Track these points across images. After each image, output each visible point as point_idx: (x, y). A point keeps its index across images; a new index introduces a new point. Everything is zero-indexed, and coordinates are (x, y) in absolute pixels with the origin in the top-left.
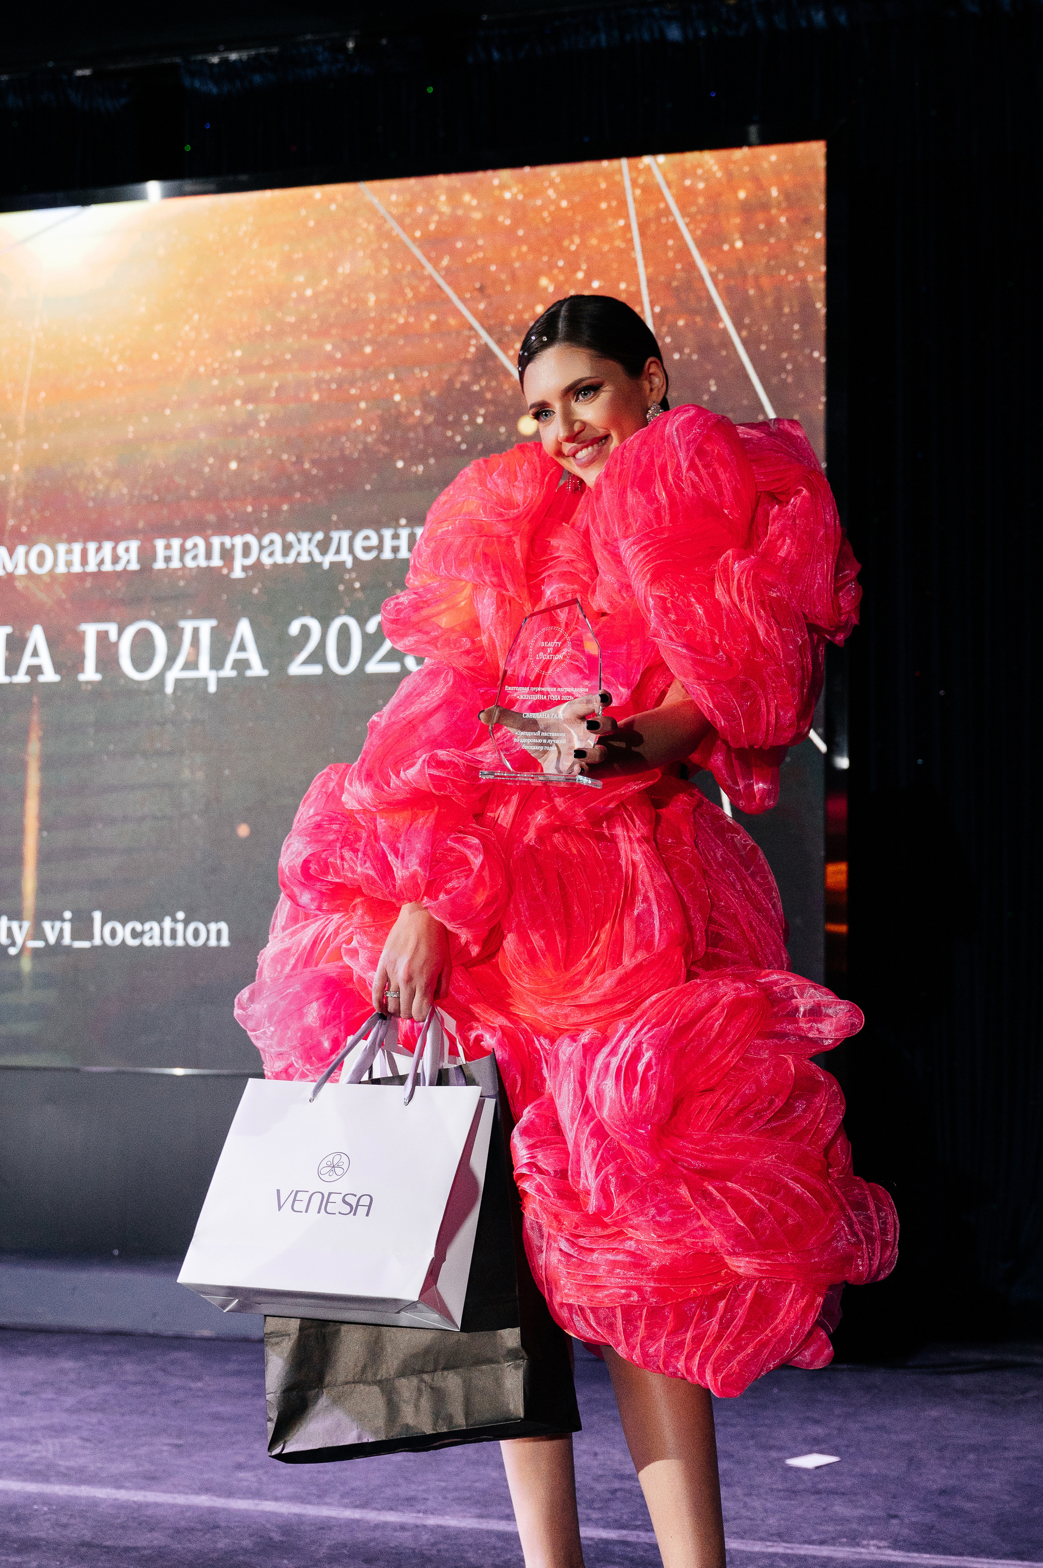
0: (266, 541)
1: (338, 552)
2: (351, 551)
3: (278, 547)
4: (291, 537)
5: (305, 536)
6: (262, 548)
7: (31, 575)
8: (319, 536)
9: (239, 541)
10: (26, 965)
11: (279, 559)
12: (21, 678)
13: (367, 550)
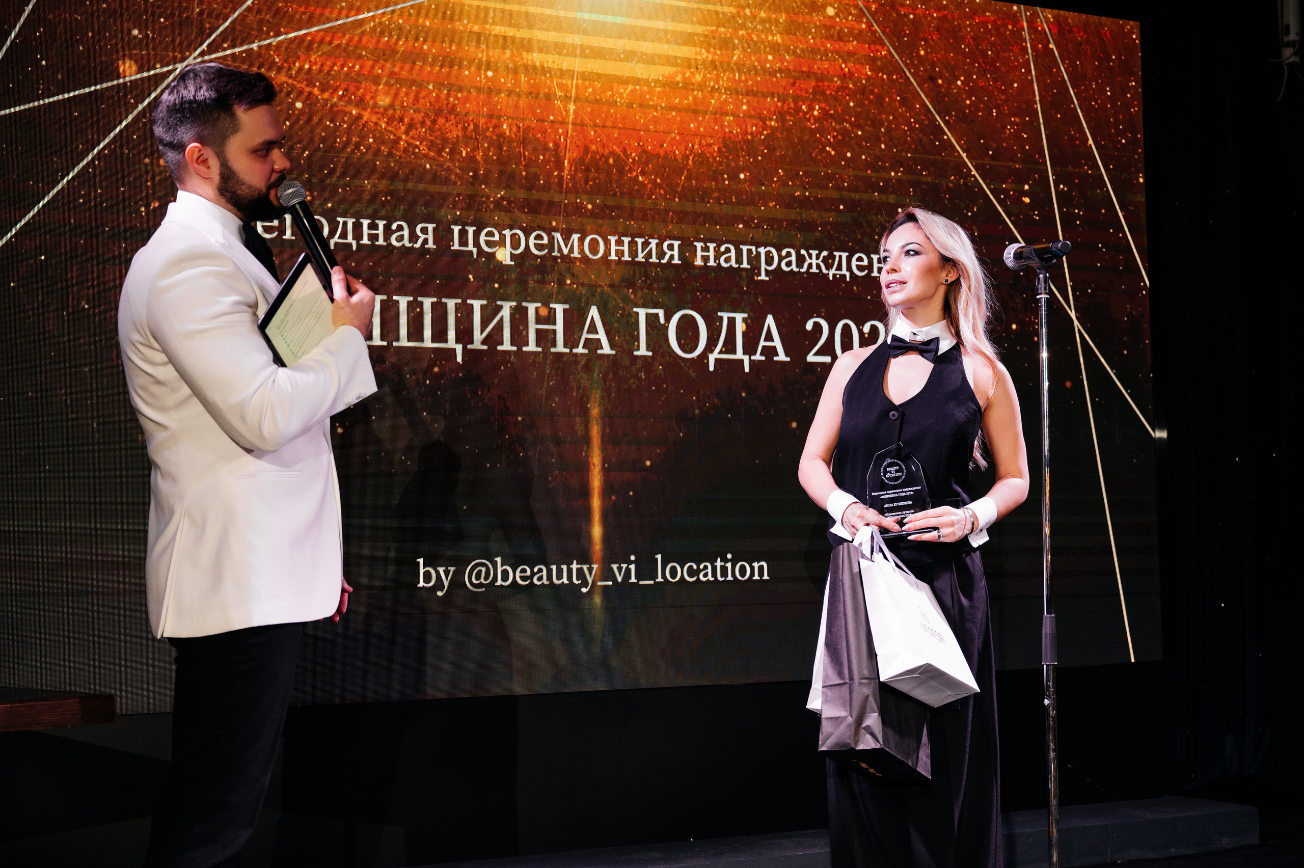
0: (784, 253)
1: (839, 268)
2: (849, 268)
3: (793, 258)
4: (803, 252)
5: (814, 253)
6: (781, 259)
7: (584, 259)
8: (825, 253)
9: (762, 250)
10: (597, 600)
11: (794, 267)
12: (580, 350)
13: (860, 268)
